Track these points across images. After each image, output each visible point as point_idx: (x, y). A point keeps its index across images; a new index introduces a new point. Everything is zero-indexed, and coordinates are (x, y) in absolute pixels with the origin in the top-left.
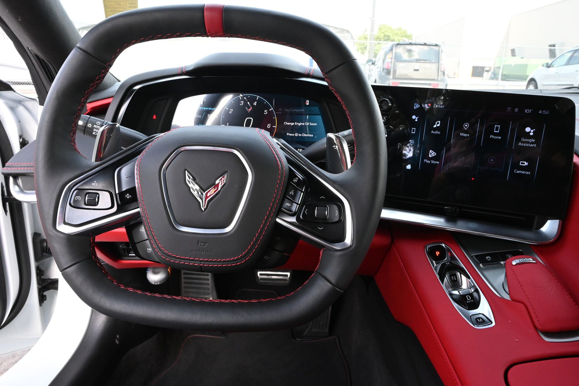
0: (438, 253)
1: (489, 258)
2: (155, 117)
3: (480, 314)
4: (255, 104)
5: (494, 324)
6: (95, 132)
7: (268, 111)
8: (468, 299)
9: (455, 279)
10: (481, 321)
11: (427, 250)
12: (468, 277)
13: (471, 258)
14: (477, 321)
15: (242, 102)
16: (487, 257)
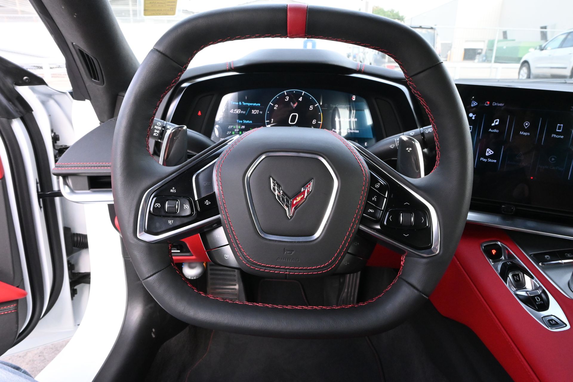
0: (494, 251)
1: (548, 257)
2: (200, 113)
3: (552, 315)
4: (301, 99)
5: (568, 327)
6: (155, 133)
7: (314, 107)
8: (537, 301)
9: (518, 279)
10: (554, 323)
11: (482, 248)
12: (532, 277)
13: (530, 256)
14: (550, 323)
15: (287, 98)
16: (546, 256)
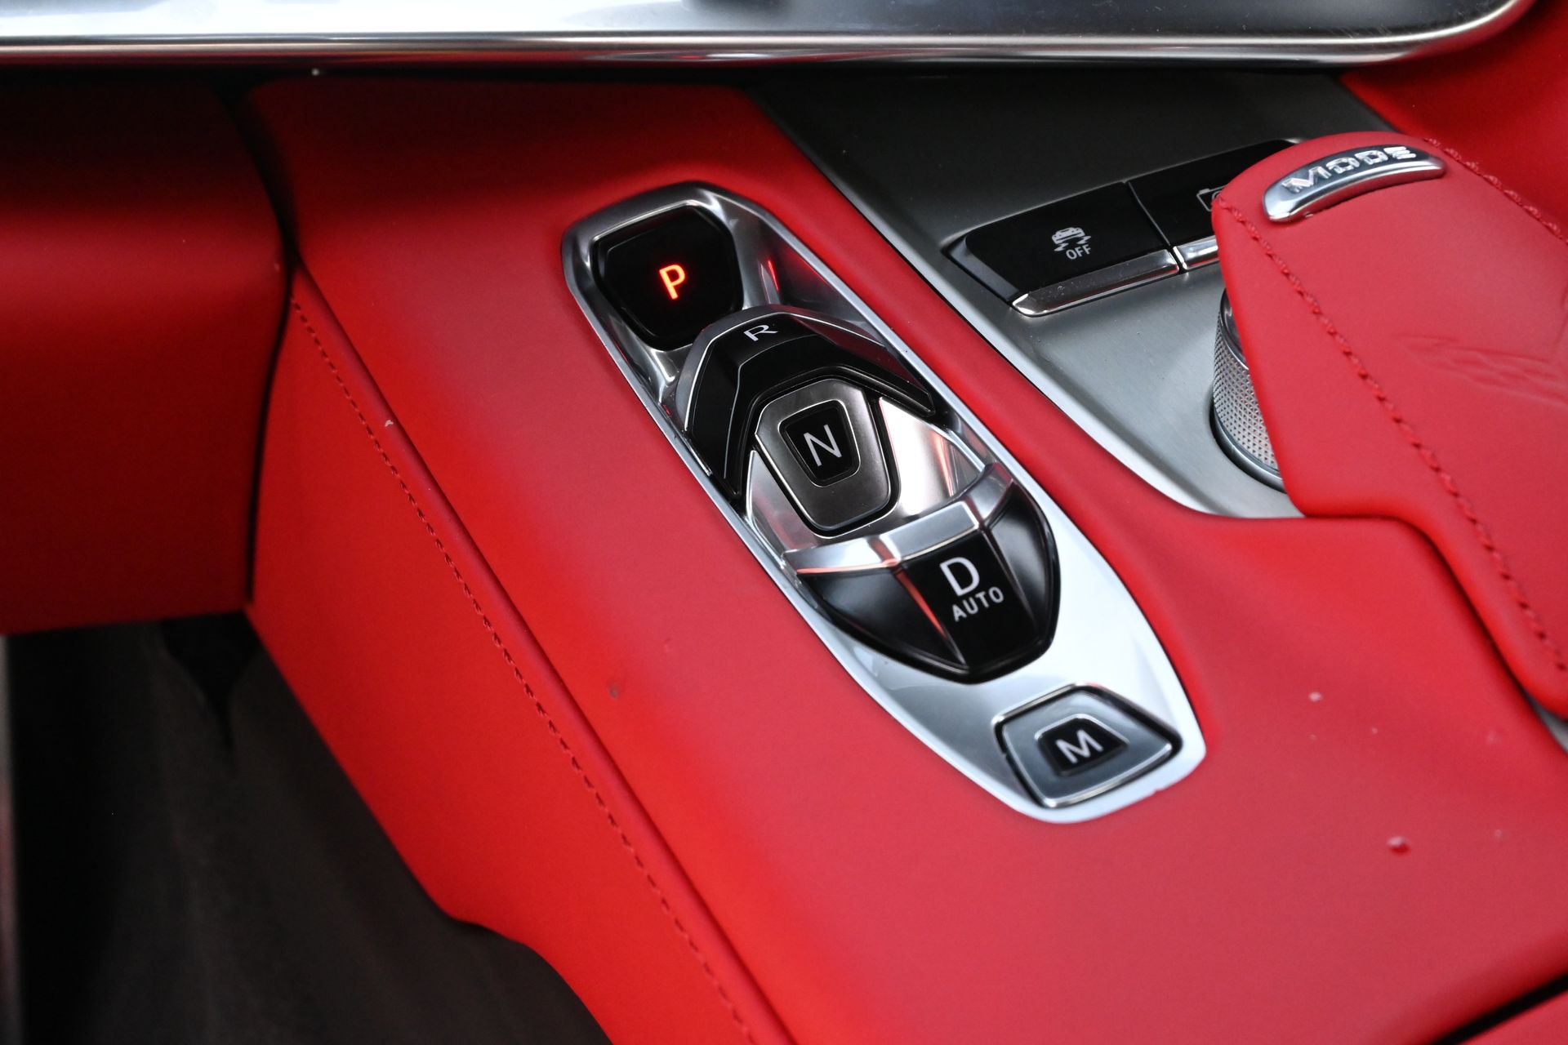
0: (673, 276)
1: (1073, 243)
3: (1074, 690)
5: (1193, 750)
8: (959, 591)
9: (837, 452)
10: (1085, 752)
11: (579, 268)
12: (938, 414)
13: (943, 258)
14: (1058, 761)
16: (1059, 237)
